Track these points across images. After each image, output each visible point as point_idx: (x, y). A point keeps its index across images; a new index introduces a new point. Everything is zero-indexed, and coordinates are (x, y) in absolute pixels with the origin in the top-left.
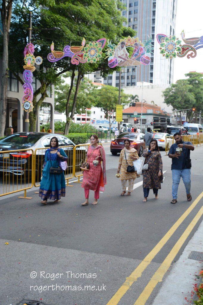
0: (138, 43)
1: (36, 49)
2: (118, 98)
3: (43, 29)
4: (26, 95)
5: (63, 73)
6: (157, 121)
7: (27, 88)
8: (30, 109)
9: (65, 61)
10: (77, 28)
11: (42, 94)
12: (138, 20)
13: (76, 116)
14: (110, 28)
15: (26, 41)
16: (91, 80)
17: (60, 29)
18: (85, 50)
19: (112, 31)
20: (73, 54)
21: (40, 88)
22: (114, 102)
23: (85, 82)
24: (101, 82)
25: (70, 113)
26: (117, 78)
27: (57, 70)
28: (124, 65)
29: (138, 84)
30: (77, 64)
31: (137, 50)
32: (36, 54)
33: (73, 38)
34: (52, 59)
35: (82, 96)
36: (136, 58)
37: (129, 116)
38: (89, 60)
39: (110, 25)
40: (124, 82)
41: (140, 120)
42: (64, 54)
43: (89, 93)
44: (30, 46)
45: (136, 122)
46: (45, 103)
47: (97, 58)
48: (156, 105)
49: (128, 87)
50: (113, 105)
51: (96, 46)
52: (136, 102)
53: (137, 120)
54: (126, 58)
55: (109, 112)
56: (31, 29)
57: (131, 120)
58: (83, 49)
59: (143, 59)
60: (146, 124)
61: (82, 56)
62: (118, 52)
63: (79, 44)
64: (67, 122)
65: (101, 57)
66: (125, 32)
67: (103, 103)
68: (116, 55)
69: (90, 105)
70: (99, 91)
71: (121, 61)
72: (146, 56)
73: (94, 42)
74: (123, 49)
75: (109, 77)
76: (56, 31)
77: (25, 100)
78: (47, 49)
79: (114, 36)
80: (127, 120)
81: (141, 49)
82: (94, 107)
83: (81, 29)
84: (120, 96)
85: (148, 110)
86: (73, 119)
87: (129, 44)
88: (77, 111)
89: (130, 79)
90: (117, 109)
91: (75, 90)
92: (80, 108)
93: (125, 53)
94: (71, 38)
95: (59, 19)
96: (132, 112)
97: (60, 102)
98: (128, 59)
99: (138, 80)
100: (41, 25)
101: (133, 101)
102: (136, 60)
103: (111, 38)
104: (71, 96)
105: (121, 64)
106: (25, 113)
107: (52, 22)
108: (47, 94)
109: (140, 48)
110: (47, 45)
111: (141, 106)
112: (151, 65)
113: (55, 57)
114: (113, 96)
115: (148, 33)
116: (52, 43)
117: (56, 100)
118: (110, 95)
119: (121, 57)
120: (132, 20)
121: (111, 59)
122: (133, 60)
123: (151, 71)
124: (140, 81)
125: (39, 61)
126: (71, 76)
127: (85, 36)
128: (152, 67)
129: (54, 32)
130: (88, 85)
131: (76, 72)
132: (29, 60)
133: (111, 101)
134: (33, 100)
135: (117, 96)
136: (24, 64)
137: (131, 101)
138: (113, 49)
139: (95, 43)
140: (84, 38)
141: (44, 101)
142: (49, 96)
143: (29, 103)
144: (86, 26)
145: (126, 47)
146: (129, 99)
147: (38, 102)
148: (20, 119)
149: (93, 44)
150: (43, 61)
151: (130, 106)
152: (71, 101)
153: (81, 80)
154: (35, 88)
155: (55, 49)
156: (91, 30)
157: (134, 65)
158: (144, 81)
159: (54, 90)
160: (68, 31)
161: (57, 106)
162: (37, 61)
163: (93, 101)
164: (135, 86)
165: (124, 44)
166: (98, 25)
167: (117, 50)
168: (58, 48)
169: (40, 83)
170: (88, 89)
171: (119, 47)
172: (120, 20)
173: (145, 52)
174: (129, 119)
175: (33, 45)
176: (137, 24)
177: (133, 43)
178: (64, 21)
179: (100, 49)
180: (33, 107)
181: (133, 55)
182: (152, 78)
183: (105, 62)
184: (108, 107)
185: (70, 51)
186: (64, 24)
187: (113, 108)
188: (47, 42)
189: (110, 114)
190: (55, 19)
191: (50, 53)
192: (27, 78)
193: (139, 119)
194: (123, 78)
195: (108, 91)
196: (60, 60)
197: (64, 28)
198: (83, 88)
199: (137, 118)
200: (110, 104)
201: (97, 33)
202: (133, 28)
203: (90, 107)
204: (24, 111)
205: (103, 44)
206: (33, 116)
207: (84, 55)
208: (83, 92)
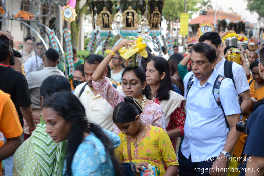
2: (184, 4)
8: (72, 17)
22: (179, 9)
48: (235, 13)
52: (208, 9)
55: (171, 22)
77: (65, 6)
84: (186, 1)
90: (181, 18)
101: (203, 8)
106: (65, 22)
111: (214, 15)
114: (177, 2)
133: (174, 8)
134: (76, 6)
137: (201, 7)
143: (70, 10)
146: (199, 5)
147: (82, 9)
151: (200, 14)
180: (76, 15)
187: (177, 18)
189: (173, 25)
204: (64, 20)
206: (75, 27)
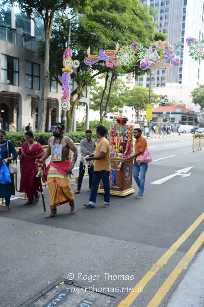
0: (168, 46)
1: (74, 53)
2: (149, 98)
3: (80, 35)
4: (64, 95)
5: (98, 75)
6: (185, 119)
7: (65, 89)
8: (67, 108)
9: (100, 64)
10: (111, 34)
11: (78, 94)
12: (169, 25)
13: (109, 115)
14: (142, 33)
15: (65, 46)
16: (124, 82)
17: (95, 34)
18: (118, 53)
19: (144, 35)
20: (107, 58)
21: (77, 89)
22: (145, 102)
23: (118, 83)
24: (133, 83)
25: (104, 112)
26: (148, 79)
27: (92, 72)
28: (155, 68)
29: (168, 84)
30: (111, 67)
31: (167, 53)
32: (74, 58)
33: (107, 43)
34: (88, 63)
35: (115, 96)
36: (166, 61)
37: (159, 115)
38: (122, 63)
39: (142, 30)
40: (153, 83)
41: (169, 118)
42: (99, 58)
43: (122, 94)
44: (69, 50)
45: (165, 120)
46: (81, 102)
47: (129, 61)
48: (184, 105)
49: (158, 87)
50: (143, 105)
51: (129, 50)
52: (165, 101)
53: (166, 119)
54: (157, 61)
55: (140, 111)
56: (70, 35)
57: (160, 119)
58: (117, 53)
59: (173, 61)
60: (174, 122)
61: (116, 59)
62: (149, 55)
63: (113, 48)
64: (101, 120)
65: (134, 60)
66: (157, 36)
67: (134, 103)
68: (147, 58)
69: (122, 105)
70: (131, 92)
71: (152, 64)
72: (175, 59)
73: (127, 46)
74: (154, 52)
75: (140, 78)
76: (92, 36)
77: (63, 100)
78: (84, 54)
79: (145, 40)
80: (157, 118)
81: (172, 52)
82: (126, 105)
83: (115, 35)
84: (150, 96)
85: (176, 110)
86: (107, 117)
87: (160, 48)
88: (110, 110)
89: (160, 80)
90: (147, 108)
91: (108, 91)
92: (113, 107)
93: (156, 55)
94: (106, 43)
95: (95, 26)
96: (161, 111)
97: (94, 102)
98: (158, 62)
99: (167, 81)
100: (79, 32)
101: (162, 101)
102: (166, 62)
103: (143, 42)
104: (105, 96)
105: (152, 66)
106: (63, 111)
107: (89, 29)
108: (83, 94)
109: (170, 51)
110: (84, 49)
111: (170, 105)
112: (180, 67)
113: (91, 61)
114: (144, 96)
115: (178, 37)
116: (88, 48)
117: (91, 100)
118: (140, 95)
119: (152, 59)
120: (163, 25)
121: (142, 62)
122: (163, 62)
123: (180, 72)
124: (169, 82)
125: (77, 63)
126: (105, 77)
127: (119, 40)
128: (181, 69)
129: (90, 37)
130: (121, 86)
131: (110, 75)
132: (68, 63)
133: (141, 101)
134: (71, 100)
135: (148, 96)
136: (63, 67)
137: (161, 100)
138: (145, 52)
139: (128, 48)
140: (117, 43)
141: (80, 101)
142: (85, 96)
143: (66, 103)
144: (120, 32)
145: (157, 50)
146: (159, 99)
147: (75, 102)
148: (58, 117)
149: (126, 48)
150: (80, 64)
151: (160, 105)
152: (104, 101)
153: (115, 81)
154: (72, 89)
155: (91, 53)
156: (124, 35)
157: (164, 67)
158: (174, 82)
159: (89, 91)
160: (103, 36)
161: (92, 105)
162: (75, 64)
163: (125, 101)
164: (165, 87)
165: (155, 48)
166: (132, 31)
167: (149, 53)
168: (94, 53)
169: (77, 85)
170: (121, 90)
171: (151, 50)
172: (152, 25)
173: (175, 55)
174: (159, 117)
175: (71, 50)
176: (167, 29)
177: (164, 46)
178: (100, 27)
179: (133, 53)
180: (70, 106)
181: (163, 58)
182: (181, 79)
183: (137, 65)
184: (138, 106)
185: (104, 54)
186: (99, 30)
187: (143, 108)
188: (83, 47)
189: (140, 113)
190: (91, 26)
191: (86, 57)
192: (65, 80)
193: (167, 117)
194: (153, 79)
195: (139, 91)
196: (95, 63)
197: (99, 33)
198: (116, 89)
199: (166, 117)
200: (141, 104)
201: (130, 38)
202: (164, 33)
203: (121, 107)
204: (62, 110)
205: (135, 48)
206: (70, 115)
207: (118, 58)
208: (116, 93)
